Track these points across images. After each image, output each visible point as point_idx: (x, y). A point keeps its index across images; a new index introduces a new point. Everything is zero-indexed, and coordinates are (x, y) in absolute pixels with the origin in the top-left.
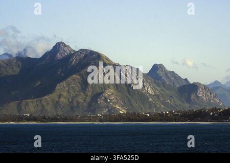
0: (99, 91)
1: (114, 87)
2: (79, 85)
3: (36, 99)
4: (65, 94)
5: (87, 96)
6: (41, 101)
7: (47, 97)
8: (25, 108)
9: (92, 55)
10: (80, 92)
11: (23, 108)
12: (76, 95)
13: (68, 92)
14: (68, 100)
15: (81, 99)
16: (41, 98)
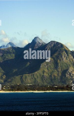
0: (65, 68)
1: (73, 66)
2: (53, 65)
3: (30, 74)
4: (46, 70)
5: (58, 72)
7: (36, 72)
9: (58, 45)
10: (54, 69)
11: (24, 80)
12: (53, 72)
13: (48, 69)
14: (49, 75)
15: (55, 74)
16: (33, 73)
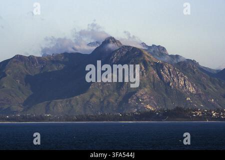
0: (133, 90)
1: (151, 86)
3: (66, 99)
4: (98, 93)
6: (70, 101)
7: (77, 97)
8: (53, 108)
10: (113, 91)
11: (51, 108)
13: (102, 92)
14: (100, 100)
15: (112, 98)
16: (72, 98)
